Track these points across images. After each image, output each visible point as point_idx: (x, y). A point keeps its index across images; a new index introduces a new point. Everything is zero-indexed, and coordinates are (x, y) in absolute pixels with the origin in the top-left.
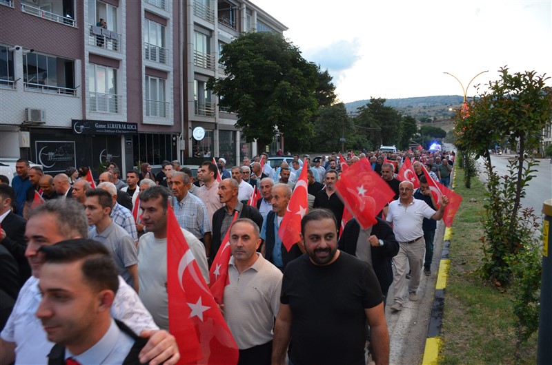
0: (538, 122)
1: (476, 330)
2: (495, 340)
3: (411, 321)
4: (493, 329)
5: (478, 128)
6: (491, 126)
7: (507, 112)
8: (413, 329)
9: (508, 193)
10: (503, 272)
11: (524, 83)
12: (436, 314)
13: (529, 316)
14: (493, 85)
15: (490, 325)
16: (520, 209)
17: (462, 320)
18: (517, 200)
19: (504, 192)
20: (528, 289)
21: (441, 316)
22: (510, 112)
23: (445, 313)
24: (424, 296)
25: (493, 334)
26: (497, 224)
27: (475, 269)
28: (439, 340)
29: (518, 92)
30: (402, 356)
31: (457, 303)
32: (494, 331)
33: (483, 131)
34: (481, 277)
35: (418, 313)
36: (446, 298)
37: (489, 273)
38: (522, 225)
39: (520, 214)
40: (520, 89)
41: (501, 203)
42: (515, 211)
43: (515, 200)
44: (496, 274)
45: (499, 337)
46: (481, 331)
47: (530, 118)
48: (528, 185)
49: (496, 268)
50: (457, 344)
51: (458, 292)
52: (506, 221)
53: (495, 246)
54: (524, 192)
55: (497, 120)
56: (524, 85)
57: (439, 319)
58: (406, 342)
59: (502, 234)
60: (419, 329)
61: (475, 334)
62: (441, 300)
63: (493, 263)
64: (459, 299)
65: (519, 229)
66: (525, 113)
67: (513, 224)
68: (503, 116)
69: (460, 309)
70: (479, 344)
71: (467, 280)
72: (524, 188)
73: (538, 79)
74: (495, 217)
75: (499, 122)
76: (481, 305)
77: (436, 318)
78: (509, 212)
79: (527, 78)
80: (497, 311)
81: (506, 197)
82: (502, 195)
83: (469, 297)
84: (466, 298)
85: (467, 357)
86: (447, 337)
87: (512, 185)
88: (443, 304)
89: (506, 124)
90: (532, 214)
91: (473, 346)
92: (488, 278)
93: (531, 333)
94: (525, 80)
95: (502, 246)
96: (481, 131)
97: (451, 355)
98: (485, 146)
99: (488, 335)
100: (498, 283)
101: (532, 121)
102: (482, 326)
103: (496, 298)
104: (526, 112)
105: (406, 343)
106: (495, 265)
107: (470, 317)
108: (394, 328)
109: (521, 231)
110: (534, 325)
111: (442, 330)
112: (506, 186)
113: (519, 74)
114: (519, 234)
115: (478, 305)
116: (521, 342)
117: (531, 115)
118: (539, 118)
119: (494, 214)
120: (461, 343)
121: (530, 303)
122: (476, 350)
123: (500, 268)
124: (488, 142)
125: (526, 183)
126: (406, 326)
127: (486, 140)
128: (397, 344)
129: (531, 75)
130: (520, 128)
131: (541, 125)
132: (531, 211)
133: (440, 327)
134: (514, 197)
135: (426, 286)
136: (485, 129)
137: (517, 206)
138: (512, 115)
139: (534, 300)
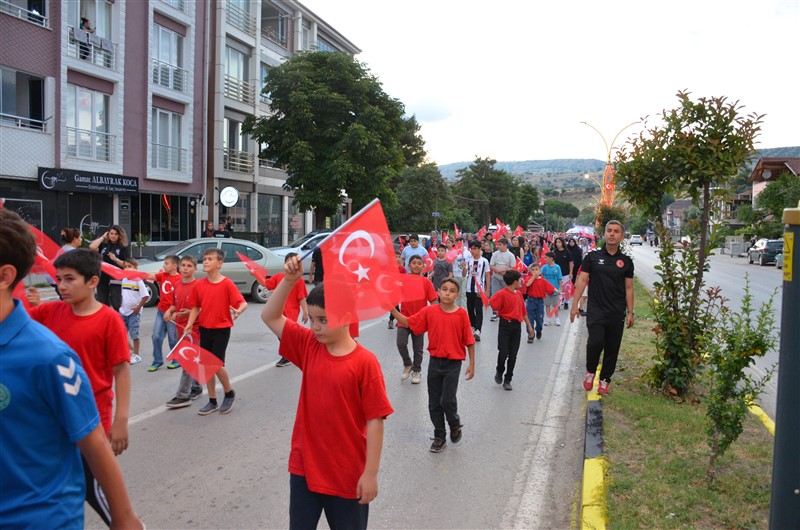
0: (729, 165)
1: (650, 448)
2: (679, 459)
3: (557, 442)
4: (673, 446)
5: (646, 175)
6: (666, 170)
7: (689, 150)
8: (561, 452)
9: (686, 265)
10: (680, 375)
11: (710, 112)
12: (594, 429)
13: (727, 418)
14: (669, 115)
15: (668, 440)
16: (703, 288)
17: (630, 437)
18: (699, 276)
19: (682, 264)
20: (730, 376)
21: (601, 432)
22: (692, 151)
23: (605, 428)
24: (570, 412)
25: (675, 452)
26: (672, 309)
27: (642, 374)
28: (601, 461)
29: (702, 125)
30: (550, 486)
31: (620, 417)
32: (676, 448)
33: (653, 178)
34: (649, 384)
35: (565, 433)
36: (604, 411)
37: (660, 378)
38: (705, 310)
39: (703, 295)
40: (705, 121)
41: (677, 279)
42: (696, 291)
43: (696, 275)
44: (671, 378)
45: (683, 455)
46: (658, 449)
47: (718, 159)
48: (713, 254)
49: (670, 371)
50: (627, 465)
51: (620, 403)
52: (683, 304)
53: (670, 340)
54: (708, 265)
55: (675, 162)
56: (709, 116)
57: (598, 436)
58: (553, 468)
59: (679, 321)
60: (570, 452)
61: (649, 452)
62: (598, 413)
63: (667, 363)
64: (623, 411)
65: (701, 316)
66: (711, 152)
67: (693, 310)
68: (682, 155)
69: (625, 424)
70: (657, 463)
71: (630, 390)
72: (708, 258)
73: (729, 107)
74: (669, 299)
75: (677, 165)
76: (653, 418)
77: (594, 435)
78: (688, 292)
79: (715, 106)
80: (677, 424)
81: (684, 270)
82: (679, 268)
83: (636, 409)
84: (632, 410)
85: (644, 480)
86: (613, 458)
87: (692, 254)
88: (601, 417)
89: (687, 167)
90: (719, 294)
91: (650, 467)
92: (659, 385)
93: (730, 442)
94: (711, 108)
95: (679, 338)
96: (650, 180)
97: (622, 479)
98: (655, 199)
99: (668, 453)
100: (674, 391)
101: (722, 163)
102: (658, 443)
103: (672, 409)
104: (715, 150)
105: (553, 470)
106: (668, 367)
107: (641, 432)
108: (534, 451)
109: (703, 319)
110: (734, 431)
111: (605, 449)
112: (684, 255)
113: (703, 100)
114: (701, 322)
115: (649, 419)
116: (716, 456)
117: (721, 155)
118: (730, 160)
119: (667, 295)
120: (633, 464)
121: (730, 401)
122: (654, 471)
123: (676, 369)
124: (660, 195)
125: (711, 251)
126: (551, 449)
127: (656, 191)
128: (542, 471)
129: (719, 102)
130: (705, 172)
131: (733, 169)
132: (718, 292)
133: (601, 445)
134: (695, 272)
135: (571, 400)
136: (656, 176)
137: (699, 283)
138: (695, 155)
139: (734, 395)
